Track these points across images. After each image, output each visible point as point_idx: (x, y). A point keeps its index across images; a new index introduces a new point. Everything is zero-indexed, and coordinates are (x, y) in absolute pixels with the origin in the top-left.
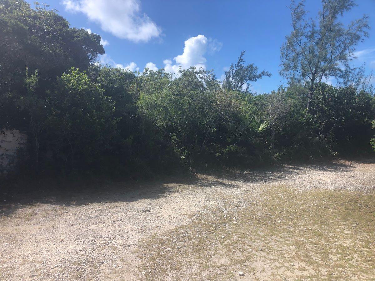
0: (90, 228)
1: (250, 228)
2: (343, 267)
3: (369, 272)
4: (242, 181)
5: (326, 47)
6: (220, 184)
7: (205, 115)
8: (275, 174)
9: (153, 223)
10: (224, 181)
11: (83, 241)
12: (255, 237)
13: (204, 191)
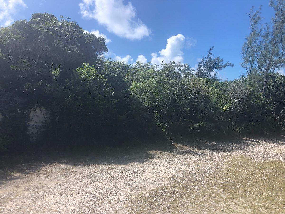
0: (93, 185)
1: (214, 191)
4: (209, 151)
6: (192, 152)
7: (181, 98)
9: (140, 183)
10: (195, 150)
11: (88, 196)
12: (218, 199)
13: (180, 158)
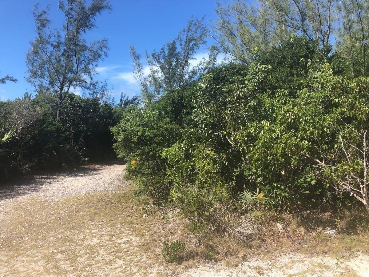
2: (89, 266)
3: (112, 262)
5: (72, 59)
8: (24, 187)
